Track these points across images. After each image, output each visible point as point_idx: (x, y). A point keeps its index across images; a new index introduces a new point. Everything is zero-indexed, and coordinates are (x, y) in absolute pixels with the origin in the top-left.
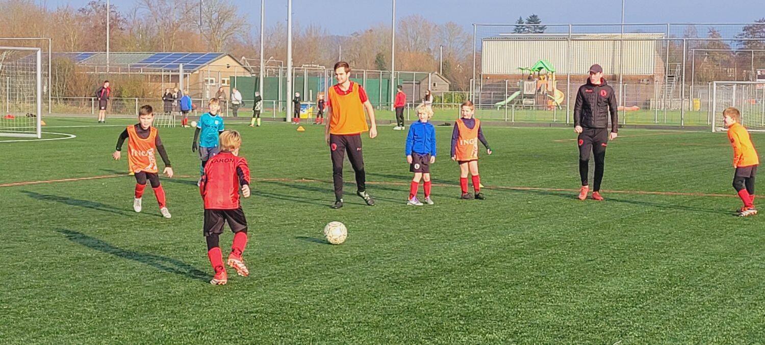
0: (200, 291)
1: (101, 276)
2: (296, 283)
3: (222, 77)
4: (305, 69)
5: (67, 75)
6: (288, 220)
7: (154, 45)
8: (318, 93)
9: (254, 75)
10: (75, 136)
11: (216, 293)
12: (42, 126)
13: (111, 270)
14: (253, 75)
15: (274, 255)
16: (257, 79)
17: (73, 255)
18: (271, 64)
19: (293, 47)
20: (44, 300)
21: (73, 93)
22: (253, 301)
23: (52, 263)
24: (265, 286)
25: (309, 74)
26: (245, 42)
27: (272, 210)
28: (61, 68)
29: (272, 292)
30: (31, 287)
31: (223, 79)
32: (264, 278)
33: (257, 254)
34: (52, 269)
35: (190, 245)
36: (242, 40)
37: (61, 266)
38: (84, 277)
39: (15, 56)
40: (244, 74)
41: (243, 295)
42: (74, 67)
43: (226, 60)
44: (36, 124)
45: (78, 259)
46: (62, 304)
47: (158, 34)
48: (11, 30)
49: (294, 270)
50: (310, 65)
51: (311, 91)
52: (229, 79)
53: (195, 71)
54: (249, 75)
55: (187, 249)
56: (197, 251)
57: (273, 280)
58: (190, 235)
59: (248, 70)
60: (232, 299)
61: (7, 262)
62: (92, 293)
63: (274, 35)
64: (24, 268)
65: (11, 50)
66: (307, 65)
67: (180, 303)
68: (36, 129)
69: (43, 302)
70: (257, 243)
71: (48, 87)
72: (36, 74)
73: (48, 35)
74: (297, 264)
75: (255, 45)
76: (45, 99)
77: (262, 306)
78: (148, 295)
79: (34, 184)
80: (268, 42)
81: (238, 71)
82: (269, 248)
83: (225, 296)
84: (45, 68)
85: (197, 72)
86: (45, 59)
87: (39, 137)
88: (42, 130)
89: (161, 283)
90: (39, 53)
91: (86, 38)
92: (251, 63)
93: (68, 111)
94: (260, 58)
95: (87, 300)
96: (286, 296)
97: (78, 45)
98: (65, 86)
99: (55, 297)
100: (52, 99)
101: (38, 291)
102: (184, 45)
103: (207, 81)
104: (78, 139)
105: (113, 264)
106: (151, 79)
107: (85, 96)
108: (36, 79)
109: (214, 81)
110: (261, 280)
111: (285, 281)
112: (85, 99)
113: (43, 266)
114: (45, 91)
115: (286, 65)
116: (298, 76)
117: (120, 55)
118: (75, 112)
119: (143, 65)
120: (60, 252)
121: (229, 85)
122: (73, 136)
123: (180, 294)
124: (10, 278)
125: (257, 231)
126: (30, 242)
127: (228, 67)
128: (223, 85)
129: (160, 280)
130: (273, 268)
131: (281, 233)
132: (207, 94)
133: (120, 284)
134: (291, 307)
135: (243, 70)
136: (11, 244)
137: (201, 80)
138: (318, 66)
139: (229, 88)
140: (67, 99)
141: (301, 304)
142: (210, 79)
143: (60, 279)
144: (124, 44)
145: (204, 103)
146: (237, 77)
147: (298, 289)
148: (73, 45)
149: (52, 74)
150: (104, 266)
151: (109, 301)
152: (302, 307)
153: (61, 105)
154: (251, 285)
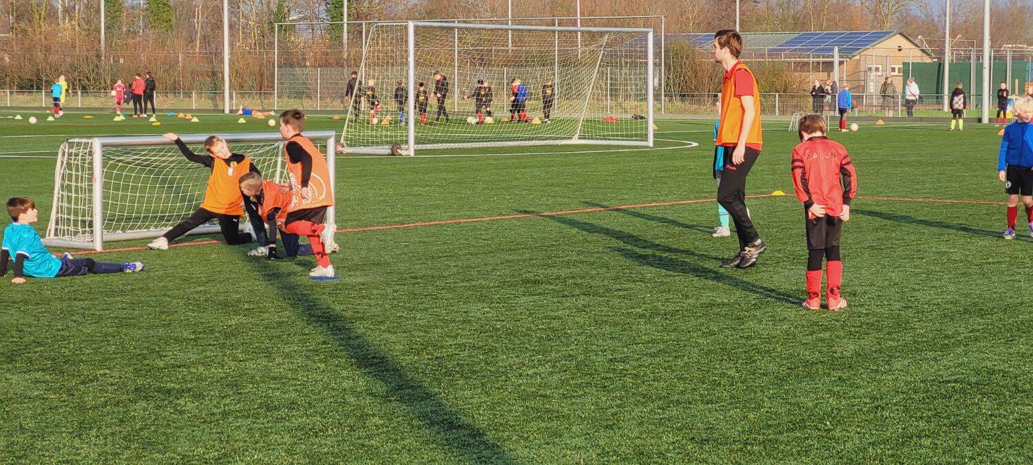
0: (876, 352)
1: (742, 330)
2: (1009, 342)
3: (890, 65)
4: (1008, 49)
5: (685, 64)
6: (992, 257)
7: (798, 23)
8: (1027, 83)
9: (936, 60)
10: (698, 144)
11: (898, 354)
12: (654, 130)
13: (755, 321)
14: (934, 60)
15: (975, 305)
16: (940, 66)
17: (703, 300)
18: (960, 44)
20: (671, 359)
21: (693, 87)
22: (950, 367)
23: (678, 311)
24: (965, 346)
25: (1013, 58)
26: (923, 16)
27: (969, 243)
28: (676, 54)
29: (975, 355)
30: (653, 341)
31: (893, 66)
32: (962, 335)
33: (951, 303)
34: (679, 319)
35: (859, 290)
36: (919, 13)
37: (690, 315)
38: (721, 330)
39: (619, 39)
40: (922, 59)
41: (935, 358)
42: (693, 53)
43: (898, 40)
44: (647, 128)
45: (711, 305)
46: (694, 365)
47: (805, 7)
48: (612, 6)
49: (1005, 326)
50: (1014, 46)
51: (1017, 81)
52: (901, 66)
53: (854, 56)
54: (927, 60)
55: (854, 295)
56: (869, 298)
57: (976, 339)
58: (858, 276)
59: (927, 53)
60: (921, 362)
61: (620, 309)
62: (733, 352)
63: (963, 5)
64: (642, 316)
65: (614, 32)
66: (1011, 46)
67: (850, 367)
68: (646, 135)
69: (669, 361)
70: (952, 288)
71: (660, 80)
72: (646, 64)
73: (659, 10)
74: (1009, 318)
75: (936, 19)
76: (657, 97)
77: (963, 374)
78: (807, 355)
79: (648, 207)
80: (954, 14)
81: (913, 55)
82: (967, 296)
83: (911, 358)
84: (657, 55)
85: (857, 57)
86: (657, 44)
87: (651, 144)
88: (655, 135)
89: (822, 340)
90: (651, 36)
91: (709, 15)
92: (930, 43)
93: (685, 111)
94: (944, 37)
95: (726, 360)
96: (995, 360)
97: (699, 24)
98: (682, 78)
99: (684, 356)
100: (665, 96)
101: (662, 347)
102: (839, 21)
103: (870, 69)
104: (702, 147)
105: (758, 313)
106: (795, 67)
107: (709, 92)
108: (646, 69)
109: (880, 69)
110: (959, 338)
111: (993, 340)
112: (709, 95)
113: (666, 315)
114: (657, 85)
115: (981, 44)
116: (998, 59)
117: (753, 36)
118: (695, 112)
119: (785, 49)
120: (687, 297)
121: (902, 74)
122: (695, 144)
123: (848, 355)
124: (625, 330)
125: (950, 272)
126: (647, 283)
127: (900, 50)
128: (893, 74)
129: (822, 335)
130: (977, 322)
131: (983, 275)
132: (871, 87)
133: (769, 339)
134: (1003, 376)
135: (920, 53)
136: (624, 286)
137: (862, 68)
138: (1025, 46)
139: (901, 78)
140: (685, 95)
141: (1017, 372)
142: (874, 67)
143: (689, 332)
144: (759, 21)
145: (866, 98)
146: (912, 63)
147: (1011, 351)
148: (691, 24)
149: (665, 63)
150: (745, 316)
151: (755, 361)
152: (1019, 376)
153: (678, 103)
154: (945, 344)
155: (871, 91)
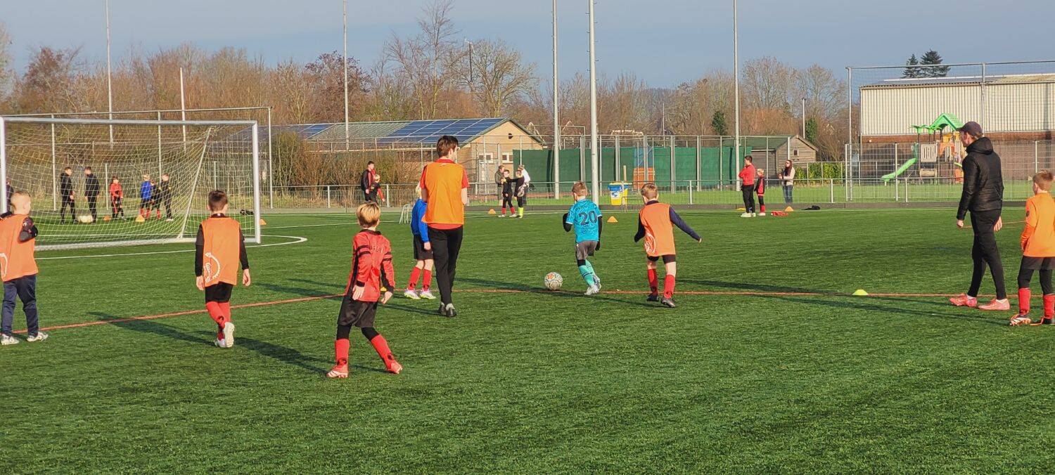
0: (481, 450)
1: (346, 432)
2: (612, 435)
3: (501, 153)
4: (616, 135)
5: (293, 156)
6: (599, 348)
7: (408, 112)
8: (635, 169)
9: (546, 147)
10: (306, 239)
11: (502, 452)
12: (261, 226)
13: (360, 423)
14: (544, 147)
15: (580, 398)
16: (550, 153)
17: (307, 403)
18: (569, 131)
19: (598, 107)
20: (272, 465)
21: (302, 180)
22: (554, 463)
23: (280, 415)
24: (569, 441)
25: (622, 144)
26: (533, 103)
27: (576, 334)
28: (284, 146)
29: (579, 449)
30: (254, 448)
31: (504, 154)
32: (567, 430)
33: (557, 397)
34: (281, 424)
35: (465, 387)
36: (528, 100)
37: (293, 419)
38: (324, 434)
39: (223, 132)
40: (532, 146)
41: (540, 454)
42: (302, 145)
43: (509, 128)
44: (253, 224)
45: (315, 408)
46: (296, 471)
47: (414, 95)
48: (217, 97)
49: (608, 418)
50: (623, 131)
51: (625, 167)
52: (512, 154)
53: (466, 144)
54: (538, 147)
55: (461, 392)
56: (476, 395)
57: (581, 433)
58: (466, 372)
59: (537, 141)
60: (525, 459)
61: (222, 415)
62: (336, 455)
63: (572, 91)
64: (243, 422)
65: (218, 125)
66: (619, 131)
67: (455, 467)
68: (253, 232)
69: (270, 468)
70: (558, 381)
71: (268, 173)
72: (251, 156)
73: (266, 101)
74: (613, 410)
75: (546, 106)
76: (264, 190)
77: (566, 469)
78: (411, 456)
79: (254, 307)
80: (563, 101)
81: (523, 142)
82: (573, 388)
83: (515, 455)
84: (263, 147)
85: (468, 146)
86: (263, 135)
87: (258, 241)
88: (263, 231)
89: (428, 440)
90: (255, 129)
91: (318, 104)
92: (540, 130)
93: (295, 205)
94: (554, 124)
95: (329, 465)
96: (599, 454)
97: (307, 115)
98: (291, 172)
99: (286, 462)
100: (274, 189)
101: (264, 453)
102: (449, 108)
103: (481, 157)
104: (311, 242)
105: (363, 415)
106: (407, 156)
107: (318, 184)
108: (252, 163)
109: (492, 157)
110: (564, 433)
111: (597, 433)
112: (318, 188)
113: (268, 420)
114: (264, 178)
115: (589, 131)
116: (606, 145)
117: (363, 126)
118: (305, 206)
119: (394, 139)
120: (291, 400)
121: (512, 162)
122: (303, 240)
123: (453, 454)
124: (225, 437)
125: (557, 365)
126: (250, 387)
127: (510, 138)
128: (504, 161)
129: (427, 435)
130: (581, 416)
131: (589, 367)
132: (483, 176)
133: (373, 442)
134: (606, 470)
135: (529, 140)
136: (225, 391)
137: (474, 156)
138: (634, 131)
139: (512, 165)
140: (294, 188)
141: (619, 465)
142: (486, 154)
143: (292, 437)
144: (368, 111)
145: (478, 188)
146: (523, 150)
147: (614, 443)
148: (299, 115)
149: (273, 156)
150: (350, 418)
151: (358, 465)
152: (621, 469)
153: (287, 197)
154: (550, 440)
155: (483, 179)
